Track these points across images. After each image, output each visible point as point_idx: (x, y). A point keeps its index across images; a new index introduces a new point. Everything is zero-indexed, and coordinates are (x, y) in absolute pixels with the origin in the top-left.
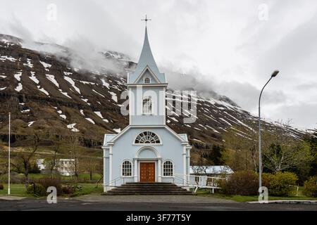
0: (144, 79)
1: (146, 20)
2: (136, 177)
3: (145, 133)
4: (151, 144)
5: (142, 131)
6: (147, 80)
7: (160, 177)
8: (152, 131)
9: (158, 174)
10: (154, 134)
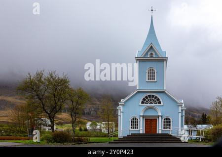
0: (149, 54)
1: (152, 10)
2: (141, 129)
3: (149, 96)
4: (153, 105)
5: (147, 94)
6: (151, 55)
7: (160, 129)
8: (155, 95)
9: (159, 128)
10: (156, 97)
